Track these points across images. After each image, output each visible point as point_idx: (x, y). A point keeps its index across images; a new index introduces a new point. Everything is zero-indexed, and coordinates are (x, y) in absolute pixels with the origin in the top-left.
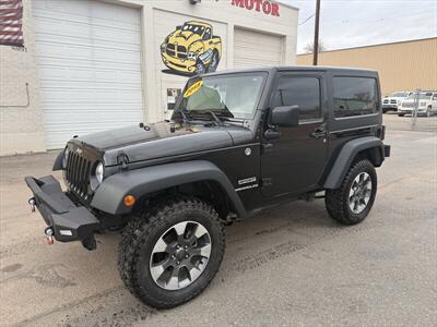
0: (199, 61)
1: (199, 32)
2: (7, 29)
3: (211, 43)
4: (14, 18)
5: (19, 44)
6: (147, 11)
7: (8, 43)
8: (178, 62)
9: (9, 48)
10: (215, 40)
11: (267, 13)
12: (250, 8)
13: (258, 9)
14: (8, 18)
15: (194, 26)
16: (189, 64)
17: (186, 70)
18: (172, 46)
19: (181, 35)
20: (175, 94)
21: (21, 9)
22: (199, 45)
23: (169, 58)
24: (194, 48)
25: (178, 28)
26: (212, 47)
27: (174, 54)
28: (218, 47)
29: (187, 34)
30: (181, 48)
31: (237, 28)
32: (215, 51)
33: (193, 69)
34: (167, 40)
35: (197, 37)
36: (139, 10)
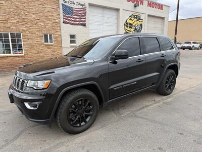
0: (135, 29)
1: (136, 18)
2: (82, 20)
4: (84, 16)
5: (84, 25)
6: (121, 11)
7: (82, 25)
8: (129, 29)
9: (82, 26)
10: (141, 21)
11: (159, 9)
12: (153, 7)
13: (156, 8)
14: (82, 16)
15: (135, 16)
16: (132, 30)
17: (131, 32)
18: (127, 24)
19: (131, 19)
21: (86, 12)
22: (136, 22)
23: (126, 28)
24: (134, 24)
25: (130, 16)
26: (140, 23)
27: (128, 26)
28: (142, 23)
29: (132, 18)
30: (130, 24)
31: (149, 16)
32: (141, 25)
34: (126, 21)
35: (136, 20)
36: (118, 10)
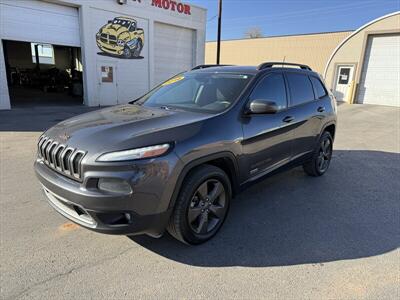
0: (126, 47)
3: (135, 33)
6: (85, 10)
8: (110, 47)
10: (139, 32)
11: (180, 12)
12: (167, 8)
13: (173, 9)
15: (122, 21)
16: (118, 48)
17: (116, 53)
18: (105, 35)
19: (112, 27)
20: (108, 70)
22: (126, 35)
23: (102, 44)
24: (122, 37)
25: (109, 22)
26: (137, 36)
27: (106, 41)
28: (141, 36)
29: (117, 26)
30: (112, 37)
32: (139, 39)
33: (122, 53)
34: (101, 30)
35: (124, 29)
36: (77, 8)
